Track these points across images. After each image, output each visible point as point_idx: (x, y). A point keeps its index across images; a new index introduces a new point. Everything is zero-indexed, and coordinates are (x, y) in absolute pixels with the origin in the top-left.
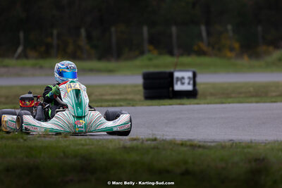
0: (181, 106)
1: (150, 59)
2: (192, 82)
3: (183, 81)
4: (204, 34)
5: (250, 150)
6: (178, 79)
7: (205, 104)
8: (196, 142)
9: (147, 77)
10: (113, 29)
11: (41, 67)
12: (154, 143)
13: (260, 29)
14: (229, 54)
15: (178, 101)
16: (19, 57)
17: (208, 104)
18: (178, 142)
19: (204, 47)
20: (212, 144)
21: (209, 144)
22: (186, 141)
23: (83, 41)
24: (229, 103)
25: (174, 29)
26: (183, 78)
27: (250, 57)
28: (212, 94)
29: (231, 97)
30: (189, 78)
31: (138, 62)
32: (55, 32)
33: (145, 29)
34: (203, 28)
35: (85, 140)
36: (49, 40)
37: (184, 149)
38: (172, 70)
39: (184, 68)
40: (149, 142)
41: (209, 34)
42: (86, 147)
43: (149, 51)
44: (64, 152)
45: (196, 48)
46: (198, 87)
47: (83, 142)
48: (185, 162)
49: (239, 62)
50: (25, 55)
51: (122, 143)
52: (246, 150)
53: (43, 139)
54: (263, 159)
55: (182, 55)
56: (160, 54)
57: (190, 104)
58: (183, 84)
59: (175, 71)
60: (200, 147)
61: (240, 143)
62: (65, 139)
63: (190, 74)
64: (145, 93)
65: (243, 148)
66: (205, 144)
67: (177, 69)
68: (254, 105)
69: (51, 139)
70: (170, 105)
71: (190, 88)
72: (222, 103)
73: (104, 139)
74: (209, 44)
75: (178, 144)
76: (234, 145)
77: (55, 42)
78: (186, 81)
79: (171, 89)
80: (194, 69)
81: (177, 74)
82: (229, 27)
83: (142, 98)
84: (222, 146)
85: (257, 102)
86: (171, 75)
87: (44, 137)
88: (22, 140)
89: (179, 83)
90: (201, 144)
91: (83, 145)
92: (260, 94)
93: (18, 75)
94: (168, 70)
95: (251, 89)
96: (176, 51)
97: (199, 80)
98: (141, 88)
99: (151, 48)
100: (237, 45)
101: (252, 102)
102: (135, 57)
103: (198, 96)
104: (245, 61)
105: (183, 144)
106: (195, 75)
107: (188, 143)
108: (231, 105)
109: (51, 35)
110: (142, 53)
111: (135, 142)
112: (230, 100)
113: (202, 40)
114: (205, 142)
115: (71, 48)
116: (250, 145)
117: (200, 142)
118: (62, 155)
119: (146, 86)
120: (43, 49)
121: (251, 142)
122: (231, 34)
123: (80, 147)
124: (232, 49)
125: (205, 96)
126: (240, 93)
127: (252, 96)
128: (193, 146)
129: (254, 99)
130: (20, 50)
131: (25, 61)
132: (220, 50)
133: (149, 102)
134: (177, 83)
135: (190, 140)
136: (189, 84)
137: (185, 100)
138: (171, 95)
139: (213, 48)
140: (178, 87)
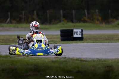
0: (76, 44)
1: (63, 24)
2: (81, 34)
3: (77, 33)
4: (86, 13)
5: (105, 62)
6: (75, 32)
7: (86, 43)
8: (83, 59)
9: (62, 31)
10: (48, 11)
11: (17, 27)
12: (65, 59)
13: (110, 11)
14: (97, 22)
15: (75, 42)
16: (8, 23)
17: (88, 43)
18: (75, 59)
19: (86, 19)
20: (90, 60)
21: (88, 60)
23: (35, 16)
24: (97, 43)
25: (74, 11)
26: (77, 32)
27: (106, 23)
28: (89, 39)
29: (97, 40)
30: (80, 32)
31: (58, 25)
32: (23, 12)
34: (86, 11)
35: (36, 58)
36: (21, 16)
37: (77, 62)
38: (72, 29)
39: (78, 28)
40: (63, 59)
41: (88, 13)
42: (36, 61)
43: (63, 21)
44: (27, 63)
45: (83, 19)
46: (83, 36)
47: (35, 59)
48: (78, 67)
49: (101, 25)
50: (10, 22)
51: (51, 59)
53: (18, 57)
54: (111, 66)
55: (77, 22)
56: (68, 22)
57: (80, 43)
58: (77, 34)
59: (74, 29)
60: (84, 61)
61: (101, 59)
62: (27, 57)
63: (80, 30)
64: (61, 38)
65: (103, 61)
66: (86, 60)
67: (75, 28)
68: (107, 43)
69: (22, 57)
70: (72, 43)
71: (80, 36)
72: (94, 43)
74: (88, 18)
75: (75, 60)
76: (99, 60)
77: (23, 17)
78: (79, 33)
79: (72, 36)
80: (82, 28)
81: (75, 30)
82: (97, 11)
83: (60, 40)
84: (93, 61)
85: (109, 42)
86: (72, 30)
88: (9, 58)
89: (76, 34)
90: (85, 60)
91: (35, 60)
92: (110, 39)
93: (8, 30)
94: (71, 29)
95: (106, 37)
96: (74, 21)
97: (84, 33)
98: (60, 36)
99: (64, 19)
100: (100, 18)
102: (57, 23)
103: (84, 40)
104: (104, 25)
105: (77, 60)
106: (82, 31)
107: (79, 59)
108: (98, 43)
109: (22, 14)
110: (60, 21)
111: (57, 59)
112: (97, 41)
113: (86, 16)
114: (86, 59)
115: (30, 19)
116: (105, 60)
117: (84, 59)
118: (26, 64)
119: (62, 35)
120: (18, 19)
121: (106, 59)
122: (97, 13)
123: (34, 61)
124: (98, 20)
125: (86, 40)
126: (101, 38)
127: (106, 40)
128: (81, 60)
129: (107, 41)
130: (8, 20)
131: (11, 25)
132: (93, 20)
133: (63, 42)
134: (75, 34)
135: (80, 58)
136: (80, 34)
137: (78, 42)
138: (72, 39)
139: (90, 19)
140: (75, 36)
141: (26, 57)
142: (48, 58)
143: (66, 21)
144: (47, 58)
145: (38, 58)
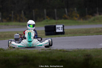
1: (47, 21)
2: (62, 29)
4: (66, 12)
5: (84, 52)
6: (57, 27)
7: (67, 36)
8: (65, 50)
10: (33, 11)
11: (8, 25)
12: (50, 50)
13: (86, 9)
14: (75, 18)
15: (58, 36)
17: (69, 36)
19: (66, 16)
20: (71, 50)
21: (70, 50)
22: (61, 50)
23: (23, 15)
24: (76, 36)
25: (55, 10)
26: (59, 27)
27: (83, 19)
28: (70, 33)
29: (77, 34)
30: (61, 27)
31: (43, 22)
32: (12, 12)
33: (45, 10)
34: (66, 10)
36: (10, 15)
39: (60, 24)
40: (48, 50)
41: (68, 11)
42: (25, 53)
43: (47, 18)
45: (63, 17)
46: (64, 31)
47: (24, 51)
48: (62, 57)
49: (79, 21)
50: (2, 21)
51: (38, 51)
52: (83, 52)
53: (10, 50)
54: (90, 55)
55: (58, 19)
56: (51, 19)
57: (62, 37)
58: (59, 29)
59: (56, 25)
60: (66, 51)
61: (81, 49)
62: (18, 50)
64: (46, 33)
67: (57, 24)
69: (13, 50)
70: (55, 37)
71: (62, 31)
72: (74, 36)
73: (32, 50)
74: (68, 15)
75: (58, 51)
76: (79, 50)
77: (13, 16)
78: (60, 28)
79: (55, 32)
80: (63, 24)
82: (75, 9)
83: (45, 35)
85: (86, 35)
86: (55, 26)
87: (10, 49)
89: (58, 29)
92: (87, 32)
95: (84, 31)
96: (56, 18)
97: (65, 28)
98: (44, 32)
99: (47, 17)
100: (78, 15)
101: (84, 35)
102: (41, 21)
103: (65, 34)
104: (81, 21)
106: (63, 26)
107: (62, 50)
110: (44, 19)
111: (43, 50)
112: (76, 35)
113: (66, 14)
114: (68, 49)
115: (18, 18)
116: (84, 50)
118: (17, 56)
120: (8, 18)
122: (76, 11)
123: (23, 52)
124: (76, 17)
125: (67, 34)
126: (80, 32)
127: (84, 33)
129: (85, 34)
130: (0, 19)
132: (72, 17)
133: (47, 36)
134: (57, 29)
135: (63, 49)
136: (61, 29)
137: (60, 36)
138: (55, 34)
139: (70, 16)
140: (58, 31)
141: (16, 50)
142: (36, 50)
143: (49, 19)
144: (34, 50)
145: (27, 50)
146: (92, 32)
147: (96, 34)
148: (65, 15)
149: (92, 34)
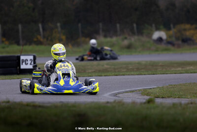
1: (3, 48)
3: (27, 62)
4: (41, 30)
5: (74, 109)
8: (37, 104)
9: (1, 59)
12: (8, 104)
13: (80, 25)
19: (41, 38)
20: (49, 105)
22: (30, 103)
25: (20, 27)
26: (27, 60)
27: (73, 45)
30: (31, 60)
37: (29, 108)
38: (19, 55)
39: (27, 53)
40: (4, 104)
41: (44, 29)
43: (3, 42)
45: (35, 39)
48: (30, 117)
52: (72, 109)
54: (84, 115)
55: (26, 44)
56: (11, 44)
58: (26, 64)
59: (21, 55)
60: (40, 106)
61: (68, 104)
63: (32, 57)
65: (70, 107)
66: (43, 105)
70: (18, 79)
71: (31, 67)
74: (44, 37)
75: (24, 105)
76: (64, 106)
78: (29, 62)
79: (18, 68)
80: (34, 54)
81: (22, 58)
82: (59, 24)
84: (55, 106)
86: (19, 58)
89: (24, 63)
92: (81, 71)
94: (16, 54)
96: (21, 42)
97: (38, 61)
100: (64, 37)
105: (28, 105)
106: (35, 58)
107: (32, 104)
113: (40, 35)
114: (43, 103)
116: (74, 105)
117: (40, 103)
119: (1, 66)
121: (75, 103)
122: (59, 29)
128: (35, 106)
133: (3, 77)
134: (22, 64)
136: (31, 64)
138: (18, 73)
139: (47, 39)
140: (23, 66)
146: (90, 71)
147: (97, 74)
148: (39, 37)
149: (90, 75)
